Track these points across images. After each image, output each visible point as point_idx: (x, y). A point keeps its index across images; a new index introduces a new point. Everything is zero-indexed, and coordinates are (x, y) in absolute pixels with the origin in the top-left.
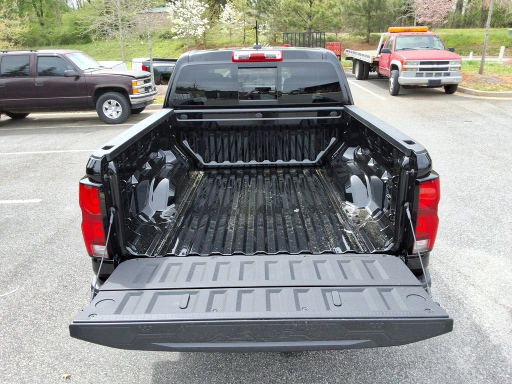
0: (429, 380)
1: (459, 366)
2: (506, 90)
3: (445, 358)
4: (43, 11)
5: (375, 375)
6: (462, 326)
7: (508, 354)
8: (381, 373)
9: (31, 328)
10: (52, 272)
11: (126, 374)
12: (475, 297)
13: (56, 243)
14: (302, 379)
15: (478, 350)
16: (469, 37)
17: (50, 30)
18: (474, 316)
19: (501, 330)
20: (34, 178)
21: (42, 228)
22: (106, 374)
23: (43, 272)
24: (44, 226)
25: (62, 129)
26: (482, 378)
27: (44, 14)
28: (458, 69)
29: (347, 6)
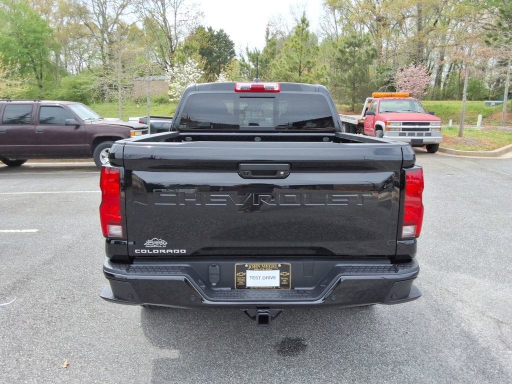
0: (422, 375)
1: (451, 364)
2: (485, 151)
3: (437, 358)
4: (43, 75)
5: (370, 370)
6: (452, 333)
7: (497, 354)
8: (375, 369)
9: (30, 331)
10: (51, 287)
11: (126, 369)
12: (464, 310)
13: (53, 264)
14: (300, 373)
15: (468, 351)
16: (448, 108)
17: (48, 92)
18: (463, 324)
19: (489, 336)
20: (30, 213)
21: (40, 252)
22: (106, 369)
23: (42, 287)
24: (42, 250)
25: (58, 175)
26: (473, 373)
27: (43, 78)
28: (439, 130)
29: (334, 78)
